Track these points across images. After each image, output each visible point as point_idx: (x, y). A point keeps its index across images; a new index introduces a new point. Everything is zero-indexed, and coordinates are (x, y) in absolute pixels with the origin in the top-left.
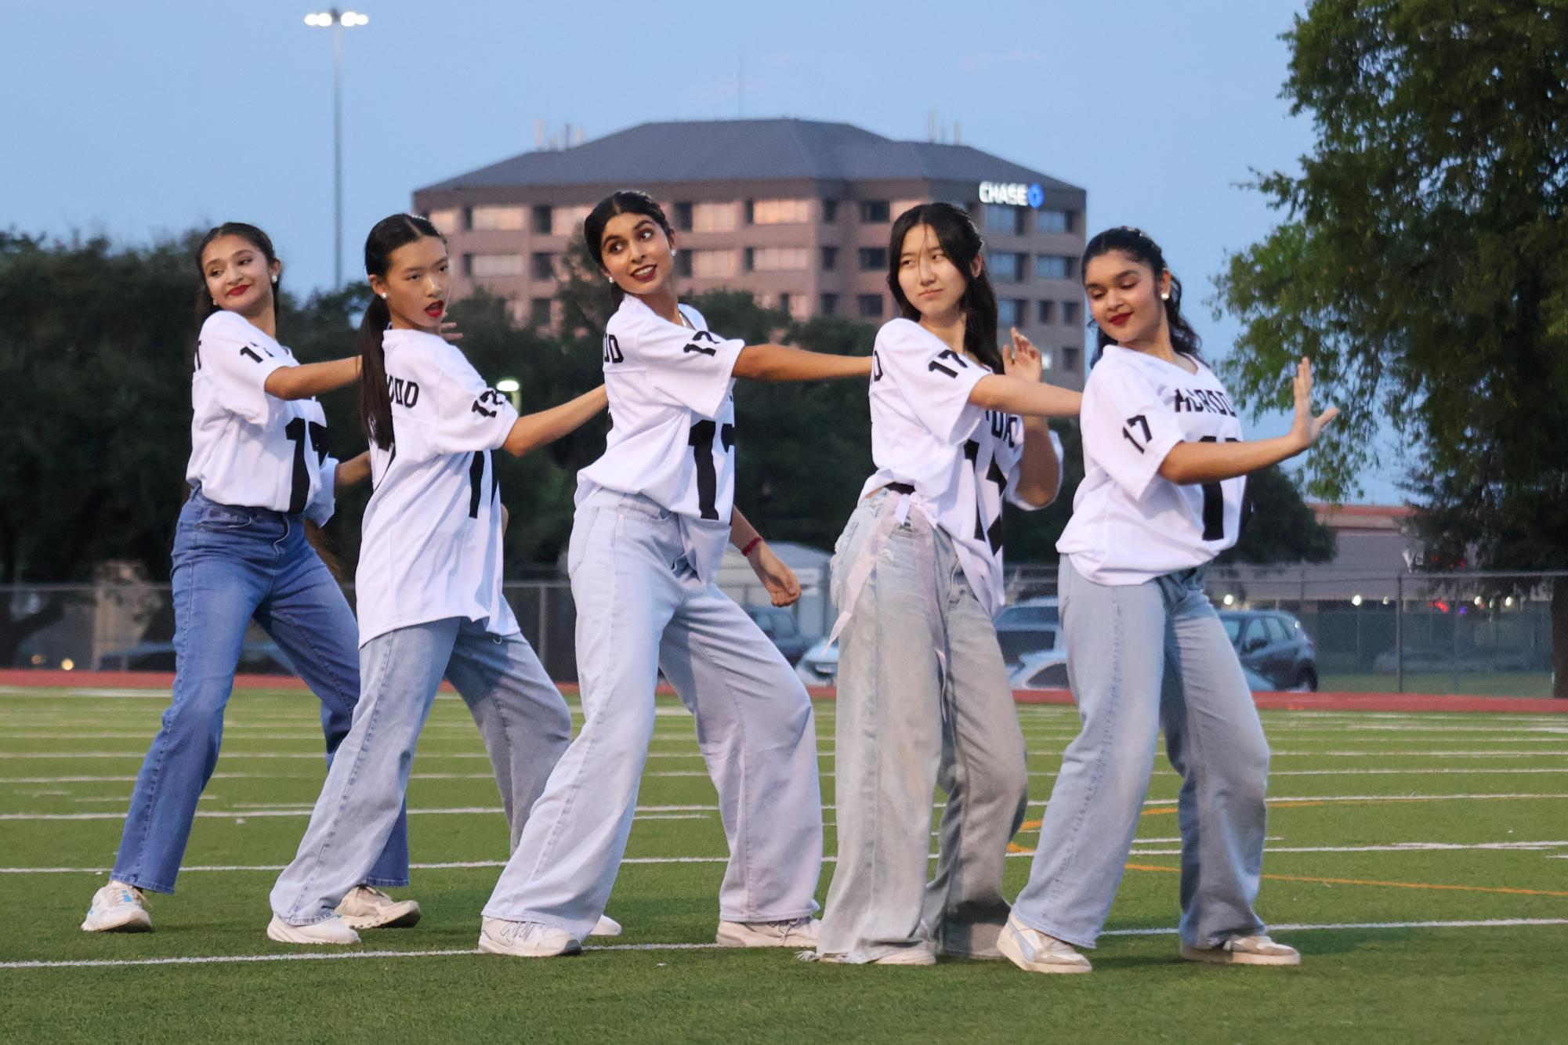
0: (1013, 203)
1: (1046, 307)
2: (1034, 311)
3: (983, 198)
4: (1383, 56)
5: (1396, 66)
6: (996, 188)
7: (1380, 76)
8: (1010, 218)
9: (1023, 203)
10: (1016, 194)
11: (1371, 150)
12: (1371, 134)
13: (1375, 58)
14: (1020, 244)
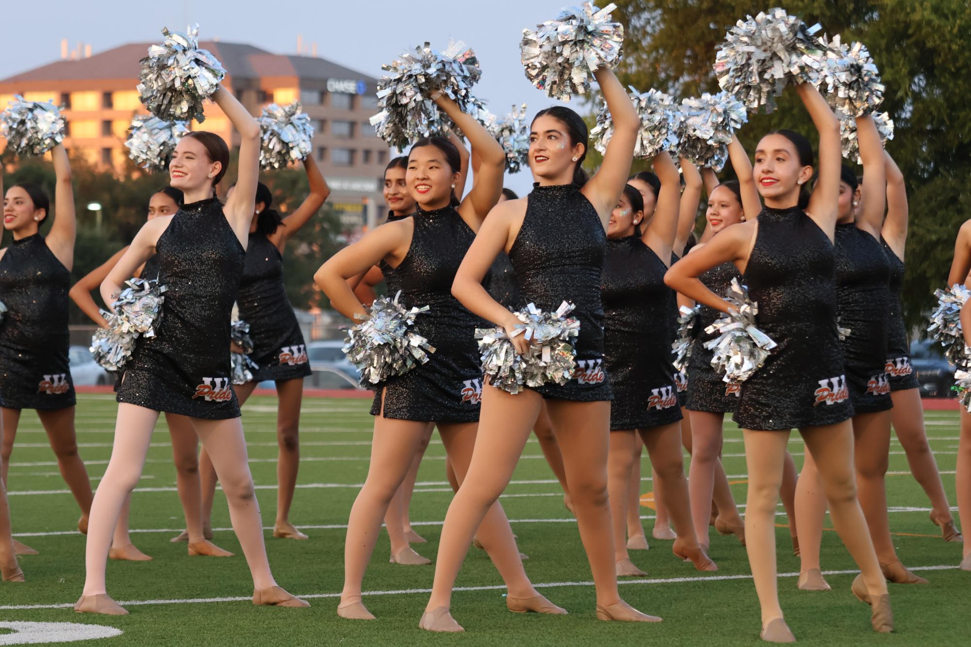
0: (348, 92)
1: (367, 153)
2: (360, 156)
3: (330, 89)
4: (646, 15)
5: (652, 22)
6: (337, 83)
7: (644, 27)
8: (345, 101)
9: (353, 92)
10: (350, 87)
11: (638, 72)
12: (639, 63)
13: (639, 18)
14: (352, 116)
